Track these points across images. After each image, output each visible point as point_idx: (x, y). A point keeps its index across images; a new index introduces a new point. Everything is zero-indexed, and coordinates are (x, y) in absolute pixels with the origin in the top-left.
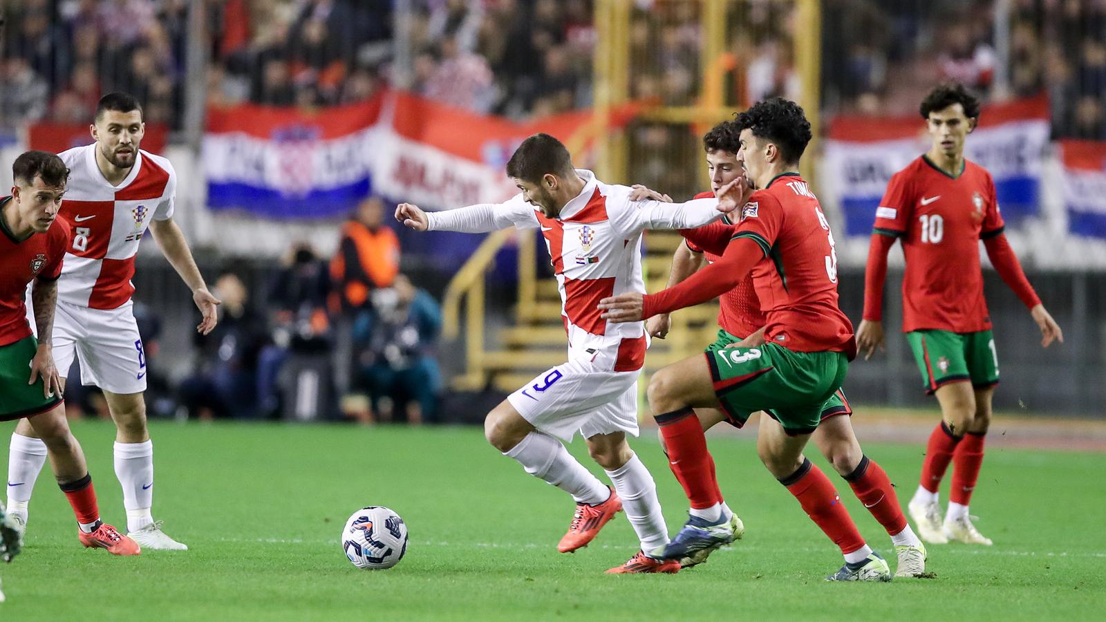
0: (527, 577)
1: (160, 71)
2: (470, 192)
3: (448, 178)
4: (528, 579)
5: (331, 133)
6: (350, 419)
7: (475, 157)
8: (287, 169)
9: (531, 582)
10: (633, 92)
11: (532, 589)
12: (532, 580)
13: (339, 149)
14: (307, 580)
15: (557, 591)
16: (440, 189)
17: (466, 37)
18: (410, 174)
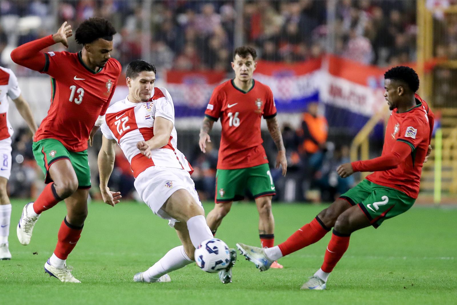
0: (390, 272)
1: (222, 47)
2: (362, 99)
3: (352, 93)
4: (390, 273)
5: (300, 73)
6: (309, 202)
7: (363, 83)
8: (280, 90)
9: (392, 274)
10: (435, 54)
11: (392, 277)
12: (392, 273)
13: (303, 81)
14: (292, 274)
15: (404, 278)
16: (349, 98)
17: (360, 30)
18: (335, 91)
